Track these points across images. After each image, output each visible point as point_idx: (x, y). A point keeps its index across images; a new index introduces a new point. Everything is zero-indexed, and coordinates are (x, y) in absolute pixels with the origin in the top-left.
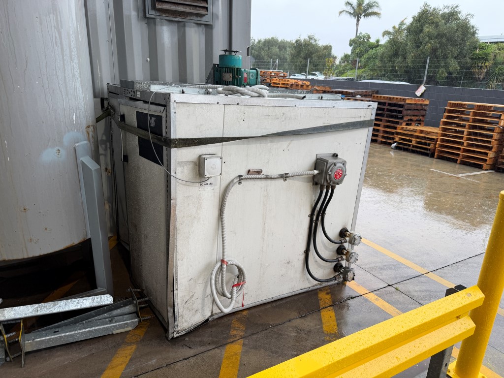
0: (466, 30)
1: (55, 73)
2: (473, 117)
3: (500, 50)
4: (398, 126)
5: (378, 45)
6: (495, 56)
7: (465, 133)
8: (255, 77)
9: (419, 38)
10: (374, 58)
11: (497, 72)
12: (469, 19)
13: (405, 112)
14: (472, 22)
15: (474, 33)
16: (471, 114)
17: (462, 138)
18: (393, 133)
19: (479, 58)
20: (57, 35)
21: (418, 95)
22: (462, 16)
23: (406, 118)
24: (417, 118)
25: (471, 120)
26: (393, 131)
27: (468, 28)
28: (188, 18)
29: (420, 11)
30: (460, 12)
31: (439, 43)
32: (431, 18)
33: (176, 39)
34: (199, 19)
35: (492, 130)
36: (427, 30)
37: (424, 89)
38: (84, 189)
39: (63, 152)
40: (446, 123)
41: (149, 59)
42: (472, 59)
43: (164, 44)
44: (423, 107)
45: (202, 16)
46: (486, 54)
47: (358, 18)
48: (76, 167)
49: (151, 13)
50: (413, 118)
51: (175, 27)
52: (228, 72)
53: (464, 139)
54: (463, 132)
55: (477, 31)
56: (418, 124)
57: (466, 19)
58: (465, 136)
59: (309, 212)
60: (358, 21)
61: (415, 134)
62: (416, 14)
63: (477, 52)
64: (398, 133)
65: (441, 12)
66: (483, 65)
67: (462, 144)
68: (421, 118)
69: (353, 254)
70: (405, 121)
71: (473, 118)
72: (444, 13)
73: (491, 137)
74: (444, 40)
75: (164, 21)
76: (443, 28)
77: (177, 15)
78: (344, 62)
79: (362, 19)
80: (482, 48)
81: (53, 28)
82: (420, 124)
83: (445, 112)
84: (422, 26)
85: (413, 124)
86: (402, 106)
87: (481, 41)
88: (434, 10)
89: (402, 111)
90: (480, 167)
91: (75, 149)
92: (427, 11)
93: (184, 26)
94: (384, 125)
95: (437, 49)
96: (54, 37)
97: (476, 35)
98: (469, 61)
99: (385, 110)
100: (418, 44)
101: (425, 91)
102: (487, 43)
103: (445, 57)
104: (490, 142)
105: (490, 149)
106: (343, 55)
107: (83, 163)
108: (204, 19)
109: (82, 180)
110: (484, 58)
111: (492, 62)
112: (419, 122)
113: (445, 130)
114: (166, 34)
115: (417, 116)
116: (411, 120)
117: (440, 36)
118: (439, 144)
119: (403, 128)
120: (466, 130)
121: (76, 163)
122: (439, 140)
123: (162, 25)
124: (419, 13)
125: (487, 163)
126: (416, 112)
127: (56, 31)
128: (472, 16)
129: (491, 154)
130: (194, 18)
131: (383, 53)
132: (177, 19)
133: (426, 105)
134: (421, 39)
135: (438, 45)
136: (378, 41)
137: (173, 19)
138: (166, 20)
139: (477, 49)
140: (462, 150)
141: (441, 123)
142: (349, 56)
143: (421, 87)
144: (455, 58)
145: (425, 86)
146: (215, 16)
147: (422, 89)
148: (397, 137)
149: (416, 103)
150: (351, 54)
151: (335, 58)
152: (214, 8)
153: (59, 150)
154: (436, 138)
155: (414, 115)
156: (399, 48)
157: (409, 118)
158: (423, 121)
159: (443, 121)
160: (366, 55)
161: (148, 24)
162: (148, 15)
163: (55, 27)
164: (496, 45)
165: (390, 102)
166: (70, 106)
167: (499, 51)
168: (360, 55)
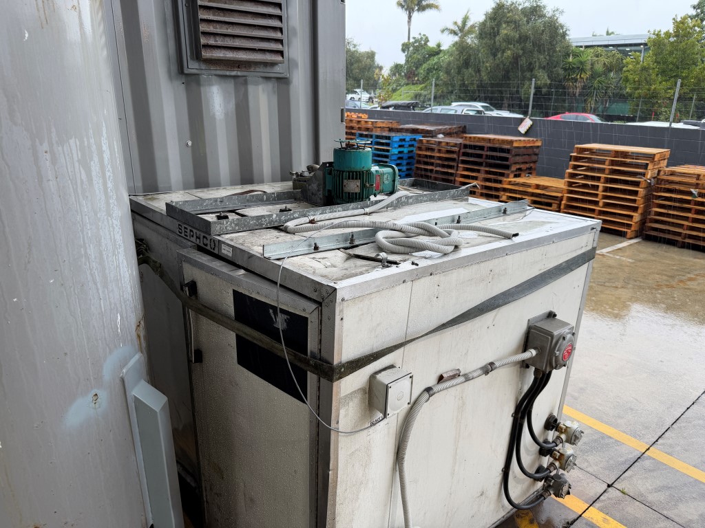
0: (554, 31)
1: (83, 252)
2: (611, 167)
3: (597, 57)
4: (505, 179)
5: (441, 51)
6: (592, 65)
7: (601, 189)
8: (390, 179)
9: (495, 43)
10: (437, 69)
11: (596, 85)
12: (557, 15)
13: (512, 159)
14: (562, 20)
15: (564, 35)
16: (607, 163)
17: (596, 195)
18: (497, 189)
19: (573, 68)
20: (84, 176)
21: (523, 132)
22: (548, 12)
23: (514, 168)
24: (528, 166)
25: (607, 171)
26: (498, 186)
27: (557, 28)
28: (252, 70)
29: (493, 5)
30: (544, 7)
31: (522, 49)
32: (508, 15)
33: (232, 105)
34: (268, 69)
35: (637, 184)
36: (506, 32)
37: (531, 123)
38: (139, 444)
39: (103, 395)
40: (572, 176)
41: (190, 143)
42: (565, 69)
43: (214, 115)
44: (535, 150)
45: (273, 64)
46: (581, 63)
47: (410, 13)
48: (126, 411)
49: (192, 66)
50: (522, 166)
51: (230, 85)
52: (353, 179)
53: (600, 197)
54: (596, 188)
55: (567, 32)
56: (529, 173)
57: (554, 16)
58: (600, 192)
59: (512, 410)
60: (410, 17)
61: (530, 190)
62: (490, 10)
63: (571, 59)
64: (505, 190)
65: (520, 8)
66: (578, 77)
67: (596, 203)
68: (532, 165)
69: (571, 458)
70: (512, 172)
71: (610, 169)
72: (525, 8)
73: (636, 193)
74: (529, 45)
75: (214, 77)
76: (526, 29)
77: (234, 67)
78: (394, 74)
79: (415, 15)
80: (575, 55)
81: (77, 164)
82: (530, 173)
83: (570, 161)
84: (499, 25)
85: (523, 174)
86: (508, 151)
87: (574, 44)
88: (512, 4)
89: (508, 158)
90: (621, 234)
91: (123, 380)
92: (503, 6)
93: (246, 83)
94: (484, 178)
95: (520, 57)
96: (79, 182)
97: (567, 37)
98: (561, 72)
99: (484, 157)
100: (494, 51)
101: (531, 126)
102: (581, 47)
103: (531, 68)
104: (634, 201)
105: (635, 209)
106: (392, 64)
107: (137, 400)
108: (277, 69)
109: (136, 430)
110: (579, 68)
111: (589, 73)
112: (530, 171)
113: (570, 184)
114: (218, 99)
115: (526, 163)
116: (520, 169)
117: (523, 39)
118: (565, 204)
119: (510, 182)
120: (601, 185)
121: (125, 404)
122: (565, 199)
123: (210, 85)
124: (493, 9)
125: (633, 229)
126: (526, 158)
127: (81, 169)
128: (562, 12)
129: (637, 217)
130: (261, 69)
131: (449, 63)
132: (234, 73)
133: (538, 147)
134: (497, 43)
135: (521, 52)
136: (439, 46)
137: (228, 73)
138: (216, 75)
139: (569, 56)
140: (597, 212)
141: (566, 175)
142: (401, 66)
143: (525, 121)
144: (544, 68)
145: (531, 120)
146: (292, 64)
147: (527, 123)
148: (504, 195)
149: (525, 145)
150: (405, 64)
151: (381, 68)
152: (290, 50)
153: (96, 395)
154: (559, 195)
155: (523, 163)
156: (470, 55)
157: (518, 166)
158: (535, 169)
159: (569, 173)
160: (425, 66)
161: (187, 85)
162: (186, 71)
163: (79, 161)
164: (592, 50)
165: (489, 145)
166: (110, 304)
167: (596, 59)
168: (418, 65)
